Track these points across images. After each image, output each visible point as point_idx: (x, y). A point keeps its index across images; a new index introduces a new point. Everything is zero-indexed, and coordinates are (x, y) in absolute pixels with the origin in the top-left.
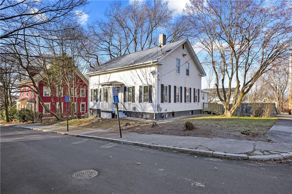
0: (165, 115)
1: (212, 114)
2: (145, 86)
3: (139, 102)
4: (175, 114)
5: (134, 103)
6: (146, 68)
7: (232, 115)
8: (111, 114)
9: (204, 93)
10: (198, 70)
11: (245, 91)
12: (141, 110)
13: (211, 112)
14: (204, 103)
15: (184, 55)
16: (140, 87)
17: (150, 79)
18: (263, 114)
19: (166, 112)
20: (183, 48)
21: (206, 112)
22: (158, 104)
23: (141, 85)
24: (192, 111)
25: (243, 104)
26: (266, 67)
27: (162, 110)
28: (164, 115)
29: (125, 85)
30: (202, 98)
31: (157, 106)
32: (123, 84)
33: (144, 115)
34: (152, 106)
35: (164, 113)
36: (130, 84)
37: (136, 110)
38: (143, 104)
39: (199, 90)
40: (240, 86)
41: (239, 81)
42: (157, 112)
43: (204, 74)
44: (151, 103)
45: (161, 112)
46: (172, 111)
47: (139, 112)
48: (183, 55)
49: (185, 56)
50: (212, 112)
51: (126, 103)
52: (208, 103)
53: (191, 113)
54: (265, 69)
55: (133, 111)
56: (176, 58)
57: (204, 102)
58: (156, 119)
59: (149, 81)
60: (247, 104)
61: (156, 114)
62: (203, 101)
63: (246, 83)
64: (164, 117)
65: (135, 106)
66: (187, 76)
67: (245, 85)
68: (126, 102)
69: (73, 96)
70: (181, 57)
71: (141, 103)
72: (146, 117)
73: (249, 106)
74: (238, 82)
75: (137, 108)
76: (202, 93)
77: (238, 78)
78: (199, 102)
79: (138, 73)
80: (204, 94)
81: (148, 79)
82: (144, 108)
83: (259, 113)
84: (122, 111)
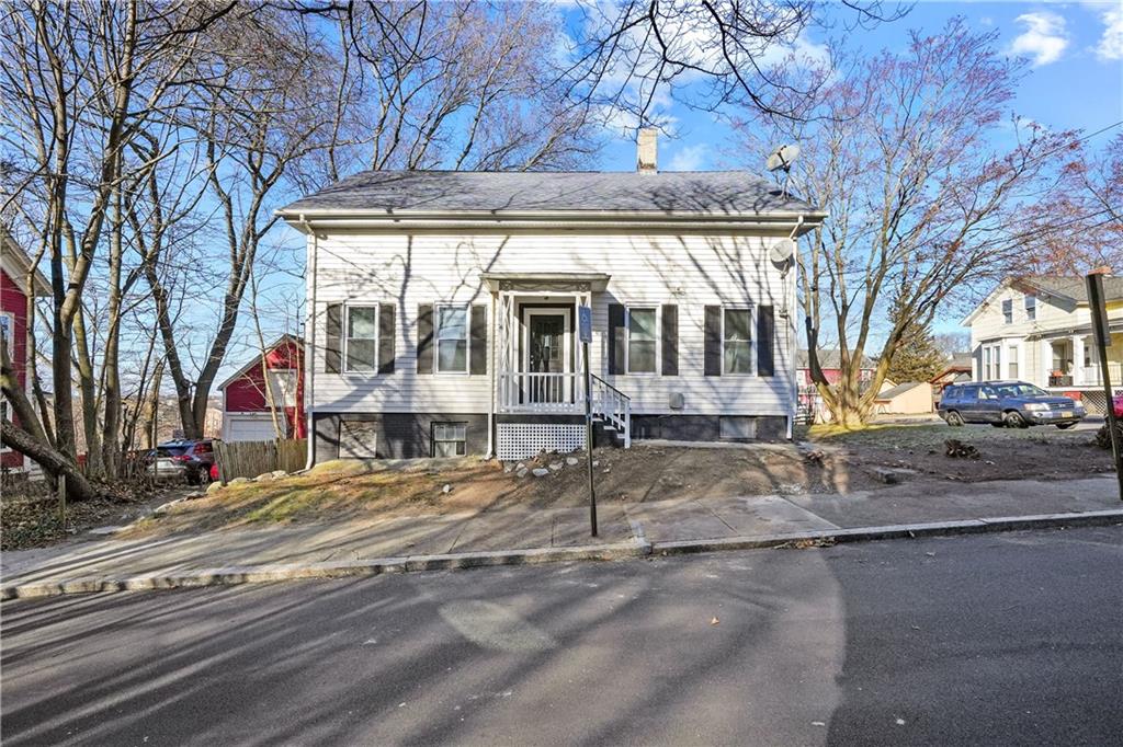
2: (729, 306)
3: (706, 374)
5: (673, 378)
6: (740, 239)
12: (711, 406)
16: (711, 311)
17: (759, 283)
23: (715, 301)
29: (614, 299)
33: (726, 425)
34: (772, 388)
36: (647, 295)
37: (686, 407)
38: (723, 381)
44: (769, 379)
47: (703, 413)
51: (617, 377)
55: (670, 412)
58: (792, 438)
59: (756, 290)
61: (792, 417)
65: (679, 391)
68: (622, 373)
71: (714, 379)
72: (740, 433)
75: (692, 399)
79: (691, 252)
81: (748, 279)
82: (733, 399)
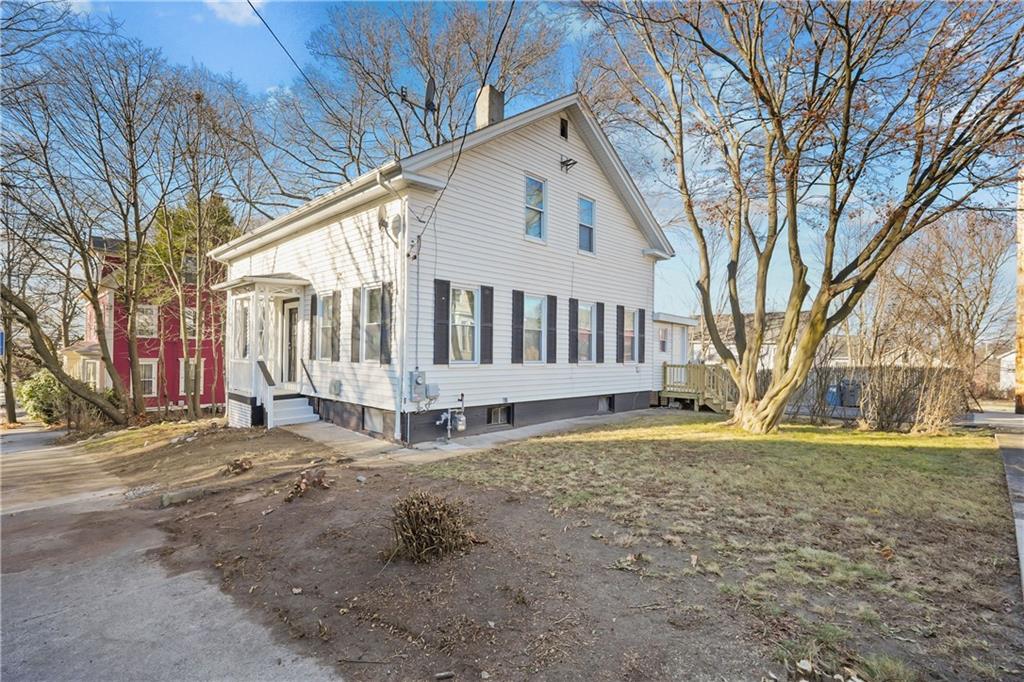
0: (453, 418)
1: (696, 408)
2: (369, 288)
3: (352, 361)
4: (516, 411)
5: (337, 364)
7: (768, 425)
8: (248, 409)
9: (669, 327)
10: (638, 233)
11: (832, 311)
12: (354, 395)
13: (692, 401)
14: (665, 367)
15: (566, 164)
16: (356, 292)
17: (384, 258)
18: (918, 418)
19: (459, 405)
20: (564, 133)
21: (676, 400)
22: (413, 369)
23: (358, 285)
24: (611, 399)
25: (827, 371)
26: (939, 188)
27: (440, 399)
28: (446, 421)
29: (313, 290)
30: (657, 345)
31: (411, 379)
32: (307, 283)
33: (368, 417)
34: (388, 378)
35: (446, 410)
36: (327, 284)
37: (342, 393)
38: (362, 368)
39: (642, 313)
40: (806, 288)
41: (801, 264)
42: (409, 408)
43: (663, 250)
44: (388, 367)
45: (435, 406)
46: (502, 402)
47: (352, 404)
48: (563, 163)
49: (573, 169)
50: (696, 403)
51: (314, 362)
52: (686, 367)
53: (603, 405)
54: (935, 196)
55: (333, 398)
56: (524, 171)
57: (665, 363)
58: (404, 438)
60: (844, 371)
61: (403, 414)
62: (665, 357)
63: (835, 273)
64: (449, 427)
65: (337, 377)
66: (582, 252)
67: (833, 283)
68: (315, 359)
69: (196, 338)
70: (550, 173)
71: (355, 365)
72: (374, 427)
73: (851, 377)
74: (798, 270)
75: (345, 386)
76: (657, 326)
77: (798, 253)
78: (642, 360)
79: (346, 235)
80: (665, 331)
81: (377, 255)
82: (365, 388)
83: (896, 413)
84: (303, 396)
